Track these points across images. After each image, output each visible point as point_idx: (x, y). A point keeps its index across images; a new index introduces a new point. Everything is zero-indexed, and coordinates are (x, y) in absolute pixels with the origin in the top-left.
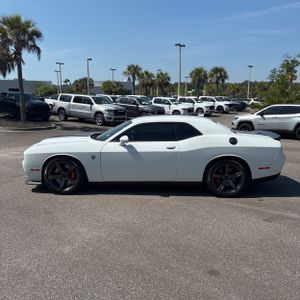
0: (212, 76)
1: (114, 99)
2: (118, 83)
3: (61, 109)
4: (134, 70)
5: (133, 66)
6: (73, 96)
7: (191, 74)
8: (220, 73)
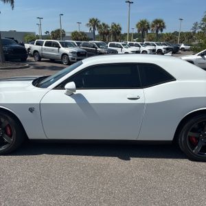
0: (153, 26)
1: (78, 44)
2: (83, 33)
3: (35, 51)
4: (94, 23)
5: (93, 19)
6: (45, 41)
7: (137, 25)
8: (159, 24)
